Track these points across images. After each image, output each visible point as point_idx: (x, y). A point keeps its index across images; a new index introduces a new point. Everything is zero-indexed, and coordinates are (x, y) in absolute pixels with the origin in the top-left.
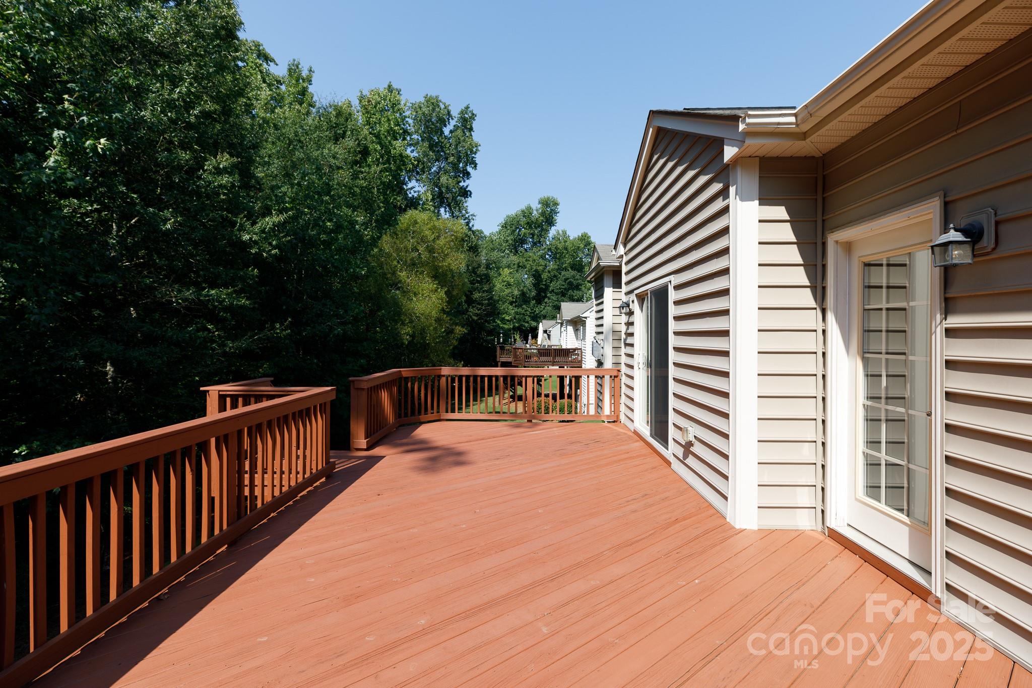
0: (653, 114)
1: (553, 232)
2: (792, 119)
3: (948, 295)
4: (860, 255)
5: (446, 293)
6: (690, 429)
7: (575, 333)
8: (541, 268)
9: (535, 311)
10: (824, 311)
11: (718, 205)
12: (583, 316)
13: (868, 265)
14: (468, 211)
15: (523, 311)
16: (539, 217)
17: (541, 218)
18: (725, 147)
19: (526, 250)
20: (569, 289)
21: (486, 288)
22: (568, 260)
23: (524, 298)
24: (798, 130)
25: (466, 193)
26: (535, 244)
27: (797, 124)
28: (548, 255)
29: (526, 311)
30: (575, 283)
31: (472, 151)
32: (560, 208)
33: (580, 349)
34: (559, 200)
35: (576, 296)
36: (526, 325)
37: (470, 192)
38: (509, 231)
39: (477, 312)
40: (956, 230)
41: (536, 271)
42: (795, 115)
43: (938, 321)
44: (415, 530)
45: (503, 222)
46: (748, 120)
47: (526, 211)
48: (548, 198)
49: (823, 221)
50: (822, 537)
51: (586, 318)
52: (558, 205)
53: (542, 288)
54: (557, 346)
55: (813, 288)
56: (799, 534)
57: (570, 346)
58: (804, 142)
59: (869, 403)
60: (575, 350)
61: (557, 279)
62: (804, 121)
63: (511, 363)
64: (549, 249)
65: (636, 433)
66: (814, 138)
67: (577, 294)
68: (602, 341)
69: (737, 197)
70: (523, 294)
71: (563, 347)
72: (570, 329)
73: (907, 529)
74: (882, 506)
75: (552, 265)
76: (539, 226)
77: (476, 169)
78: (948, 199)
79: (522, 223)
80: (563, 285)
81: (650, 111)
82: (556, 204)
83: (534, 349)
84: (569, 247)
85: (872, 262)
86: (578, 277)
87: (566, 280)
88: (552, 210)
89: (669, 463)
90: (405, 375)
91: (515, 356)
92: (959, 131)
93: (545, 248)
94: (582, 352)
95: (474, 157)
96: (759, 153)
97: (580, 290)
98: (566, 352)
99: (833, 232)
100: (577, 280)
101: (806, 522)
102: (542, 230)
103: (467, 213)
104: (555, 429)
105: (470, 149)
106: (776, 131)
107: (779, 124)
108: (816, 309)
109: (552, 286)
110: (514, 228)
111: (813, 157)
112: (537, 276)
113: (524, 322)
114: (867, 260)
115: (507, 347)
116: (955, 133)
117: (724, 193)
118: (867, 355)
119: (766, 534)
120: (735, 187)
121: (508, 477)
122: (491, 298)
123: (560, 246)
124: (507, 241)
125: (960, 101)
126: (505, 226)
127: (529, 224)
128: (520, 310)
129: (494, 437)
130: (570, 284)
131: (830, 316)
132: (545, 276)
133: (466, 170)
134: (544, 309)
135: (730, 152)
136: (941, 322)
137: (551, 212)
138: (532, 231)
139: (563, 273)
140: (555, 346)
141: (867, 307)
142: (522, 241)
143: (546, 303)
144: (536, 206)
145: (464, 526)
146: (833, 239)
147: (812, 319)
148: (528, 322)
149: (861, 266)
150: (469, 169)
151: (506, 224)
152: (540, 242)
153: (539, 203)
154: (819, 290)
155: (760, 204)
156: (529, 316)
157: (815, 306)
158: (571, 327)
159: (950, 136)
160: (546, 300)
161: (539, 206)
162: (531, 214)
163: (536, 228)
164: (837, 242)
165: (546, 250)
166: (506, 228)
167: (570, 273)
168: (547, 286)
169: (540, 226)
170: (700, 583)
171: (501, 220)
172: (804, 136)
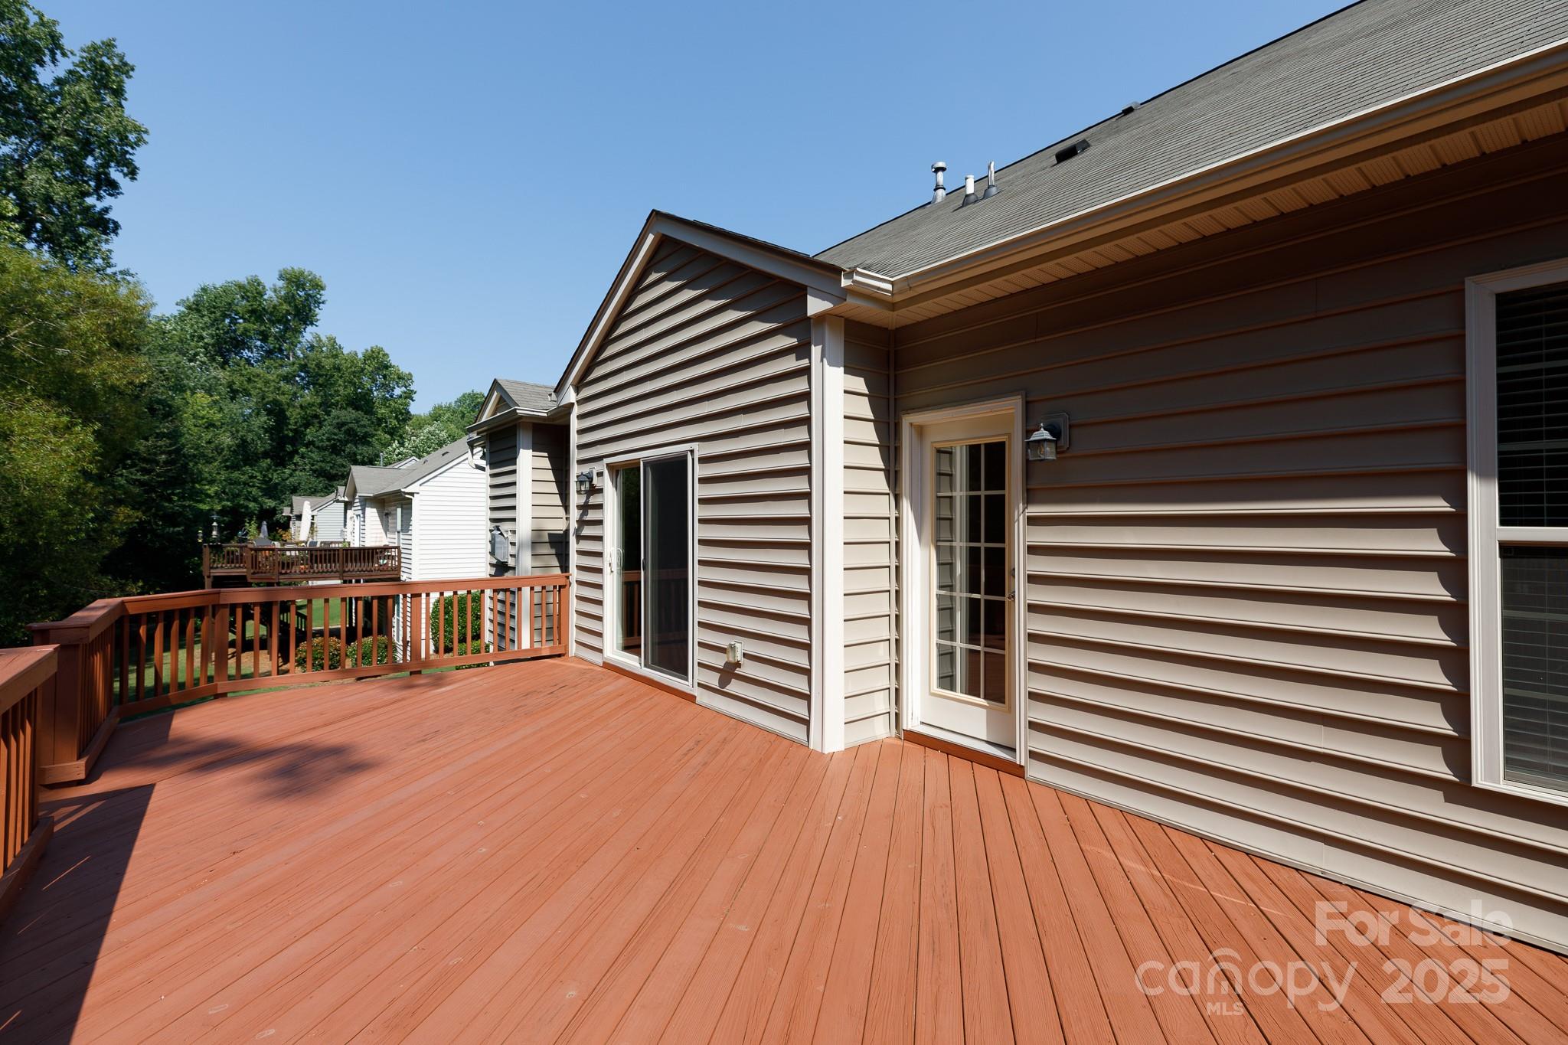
0: (655, 215)
1: (309, 334)
2: (889, 287)
3: (1029, 487)
4: (933, 441)
5: (98, 434)
6: (737, 645)
7: (381, 521)
8: (283, 399)
9: (271, 479)
10: (897, 498)
11: (790, 363)
12: (407, 490)
13: (939, 451)
14: (112, 261)
15: (244, 478)
16: (281, 304)
17: (285, 307)
18: (809, 297)
19: (248, 361)
20: (347, 442)
21: (165, 428)
22: (343, 390)
23: (244, 454)
24: (890, 300)
25: (104, 225)
26: (269, 353)
27: (892, 293)
28: (299, 376)
29: (252, 477)
30: (360, 431)
31: (124, 139)
32: (325, 295)
33: (395, 548)
34: (325, 281)
35: (361, 454)
36: (252, 505)
37: (115, 223)
38: (206, 319)
39: (139, 476)
40: (1045, 429)
41: (275, 402)
42: (892, 283)
43: (1021, 511)
44: (397, 884)
45: (192, 300)
46: (856, 278)
47: (248, 287)
48: (302, 273)
49: (895, 399)
50: (900, 743)
51: (412, 494)
52: (323, 288)
53: (287, 435)
54: (339, 543)
55: (887, 472)
56: (881, 745)
57: (370, 543)
58: (891, 313)
59: (943, 592)
60: (386, 548)
61: (320, 423)
62: (901, 292)
63: (244, 577)
64: (303, 367)
65: (608, 666)
66: (903, 312)
67: (363, 450)
68: (510, 533)
69: (825, 360)
70: (244, 445)
71: (352, 546)
72: (372, 513)
73: (984, 711)
74: (958, 695)
75: (308, 396)
76: (279, 321)
77: (133, 179)
78: (1029, 399)
79: (239, 309)
80: (335, 434)
81: (653, 211)
82: (318, 286)
83: (290, 550)
84: (343, 367)
85: (942, 449)
86: (365, 422)
87: (340, 426)
88: (309, 295)
89: (691, 698)
90: (132, 610)
91: (255, 563)
92: (1037, 340)
93: (294, 364)
94: (400, 553)
95: (127, 152)
96: (846, 315)
97: (369, 444)
98: (368, 554)
99: (908, 414)
100: (364, 426)
101: (881, 730)
102: (286, 330)
103: (109, 265)
104: (475, 679)
105: (119, 134)
106: (873, 295)
107: (879, 288)
108: (888, 494)
109: (310, 434)
110: (218, 314)
111: (887, 329)
112: (277, 412)
113: (247, 499)
114: (939, 446)
115: (232, 546)
116: (1033, 341)
117: (802, 350)
118: (940, 544)
119: (855, 751)
120: (820, 347)
121: (477, 763)
122: (178, 451)
123: (327, 363)
124: (201, 338)
125: (1037, 313)
126: (194, 308)
127: (256, 314)
128: (236, 474)
129: (374, 709)
130: (350, 432)
131: (906, 504)
132: (294, 415)
133: (107, 174)
134: (291, 475)
135: (815, 306)
136: (1024, 511)
137: (307, 300)
138: (263, 328)
139: (334, 412)
140: (335, 543)
141: (940, 494)
142: (239, 343)
143: (296, 464)
144: (272, 285)
145: (484, 850)
146: (908, 420)
147: (883, 506)
148: (255, 500)
149: (934, 452)
150: (115, 174)
151: (197, 303)
152: (281, 351)
153: (281, 277)
154: (893, 475)
155: (846, 372)
156: (259, 488)
157: (888, 491)
158: (375, 510)
159: (1028, 342)
160: (297, 459)
161: (281, 283)
162: (261, 294)
163: (273, 323)
164: (911, 424)
165: (296, 367)
166: (198, 311)
167: (349, 414)
168: (298, 434)
169: (283, 320)
170: (845, 817)
171: (189, 293)
172: (893, 306)
